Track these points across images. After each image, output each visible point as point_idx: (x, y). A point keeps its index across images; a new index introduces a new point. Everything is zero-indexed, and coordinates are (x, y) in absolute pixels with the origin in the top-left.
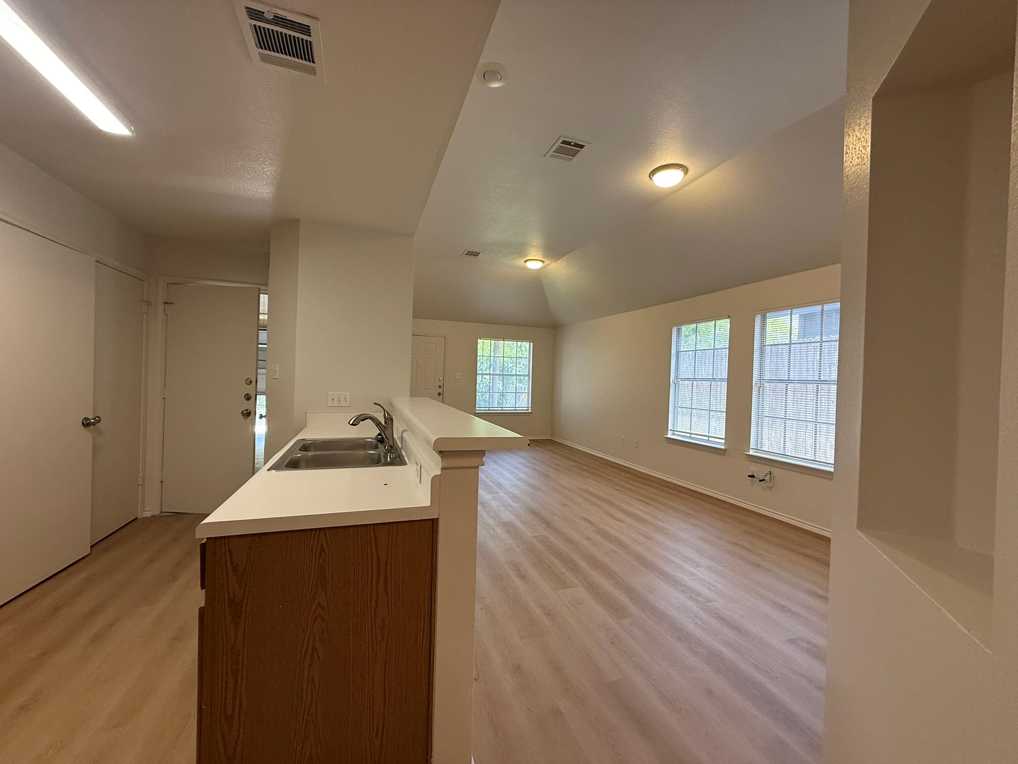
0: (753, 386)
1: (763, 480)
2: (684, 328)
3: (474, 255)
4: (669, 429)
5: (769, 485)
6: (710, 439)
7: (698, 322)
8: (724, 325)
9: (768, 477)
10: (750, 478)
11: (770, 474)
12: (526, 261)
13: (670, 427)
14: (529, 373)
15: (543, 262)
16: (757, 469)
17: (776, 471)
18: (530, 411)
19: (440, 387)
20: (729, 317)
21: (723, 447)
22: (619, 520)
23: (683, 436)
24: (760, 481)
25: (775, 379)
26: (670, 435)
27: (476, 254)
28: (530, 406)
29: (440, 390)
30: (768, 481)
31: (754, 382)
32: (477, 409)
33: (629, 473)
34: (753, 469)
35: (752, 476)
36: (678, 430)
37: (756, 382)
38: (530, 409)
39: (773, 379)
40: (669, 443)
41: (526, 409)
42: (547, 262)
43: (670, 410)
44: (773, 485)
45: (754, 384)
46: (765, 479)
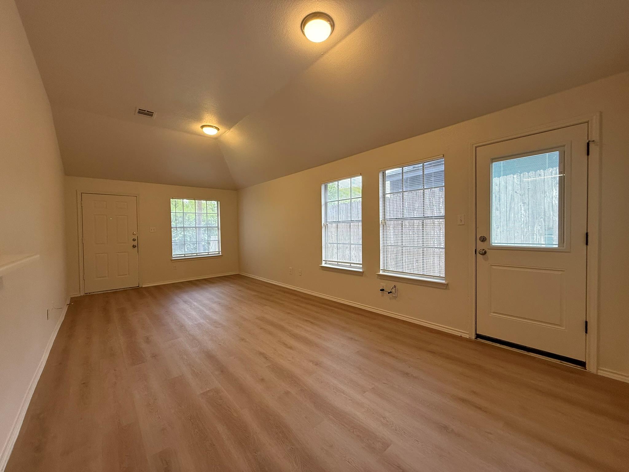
0: (380, 224)
1: (391, 292)
2: (330, 185)
3: (148, 115)
4: (323, 260)
5: (395, 296)
6: (352, 265)
7: (339, 180)
8: (358, 180)
9: (394, 290)
10: (381, 291)
11: (395, 287)
12: (202, 127)
13: (323, 259)
14: (218, 225)
15: (218, 129)
16: (385, 284)
17: (398, 285)
18: (221, 255)
19: (134, 240)
20: (361, 174)
21: (361, 270)
22: (291, 348)
23: (333, 264)
24: (389, 293)
25: (393, 218)
26: (323, 264)
27: (150, 114)
28: (220, 250)
29: (135, 243)
30: (394, 292)
31: (380, 221)
32: (173, 256)
33: (296, 295)
34: (383, 284)
35: (382, 290)
36: (329, 260)
37: (381, 221)
38: (220, 252)
39: (392, 218)
40: (323, 270)
41: (218, 253)
42: (222, 129)
43: (323, 245)
44: (397, 295)
45: (380, 223)
46: (391, 291)
